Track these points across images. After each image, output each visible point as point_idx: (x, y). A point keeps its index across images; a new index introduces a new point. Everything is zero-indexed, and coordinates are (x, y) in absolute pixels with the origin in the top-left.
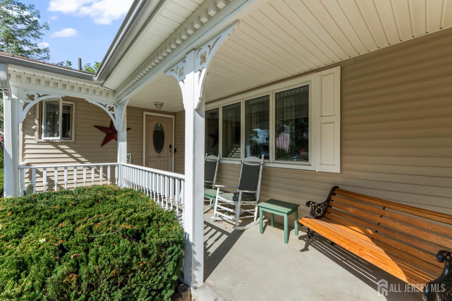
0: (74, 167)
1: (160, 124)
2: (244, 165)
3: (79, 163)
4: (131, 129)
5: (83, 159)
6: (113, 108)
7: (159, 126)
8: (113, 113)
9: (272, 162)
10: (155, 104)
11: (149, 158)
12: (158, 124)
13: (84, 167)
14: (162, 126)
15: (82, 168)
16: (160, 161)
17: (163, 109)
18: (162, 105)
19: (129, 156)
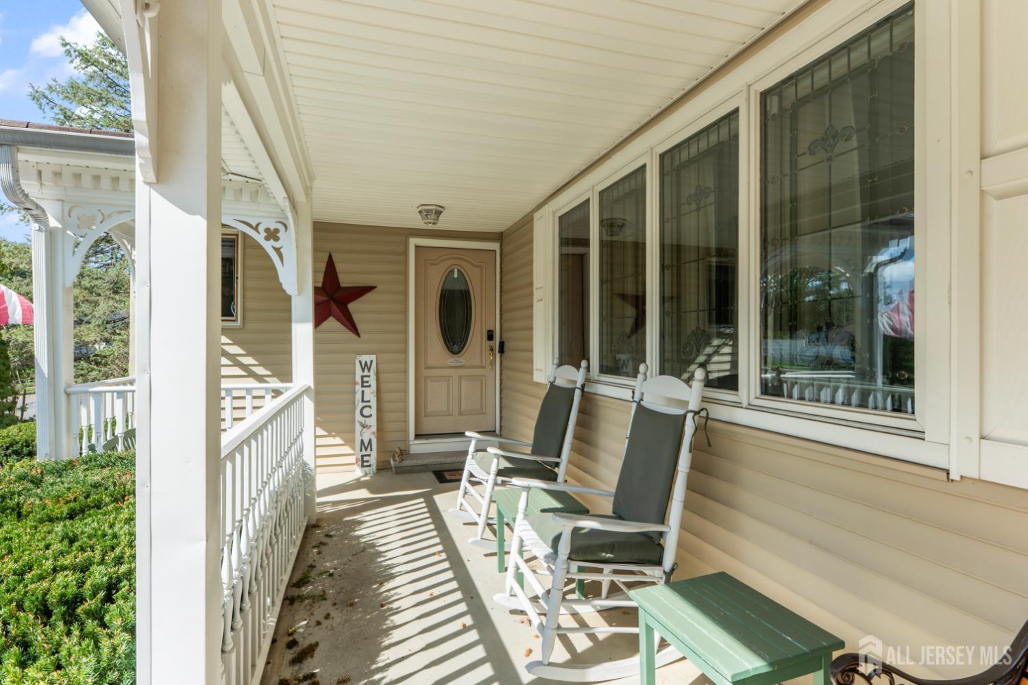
0: (245, 391)
1: (459, 271)
2: (641, 409)
3: (254, 380)
4: (376, 289)
5: (261, 371)
6: (277, 231)
7: (456, 276)
8: (277, 244)
9: (745, 404)
10: (420, 212)
11: (427, 368)
12: (452, 271)
13: (266, 389)
14: (463, 274)
15: (262, 393)
16: (460, 377)
17: (444, 223)
18: (441, 212)
19: (372, 361)
